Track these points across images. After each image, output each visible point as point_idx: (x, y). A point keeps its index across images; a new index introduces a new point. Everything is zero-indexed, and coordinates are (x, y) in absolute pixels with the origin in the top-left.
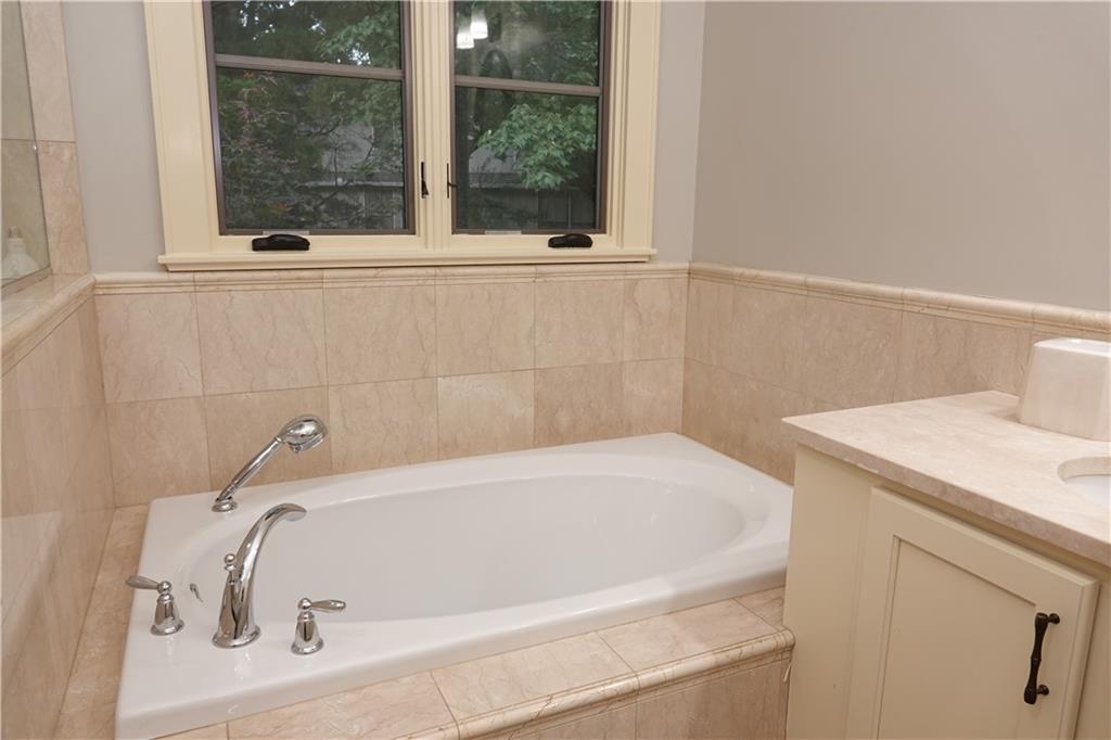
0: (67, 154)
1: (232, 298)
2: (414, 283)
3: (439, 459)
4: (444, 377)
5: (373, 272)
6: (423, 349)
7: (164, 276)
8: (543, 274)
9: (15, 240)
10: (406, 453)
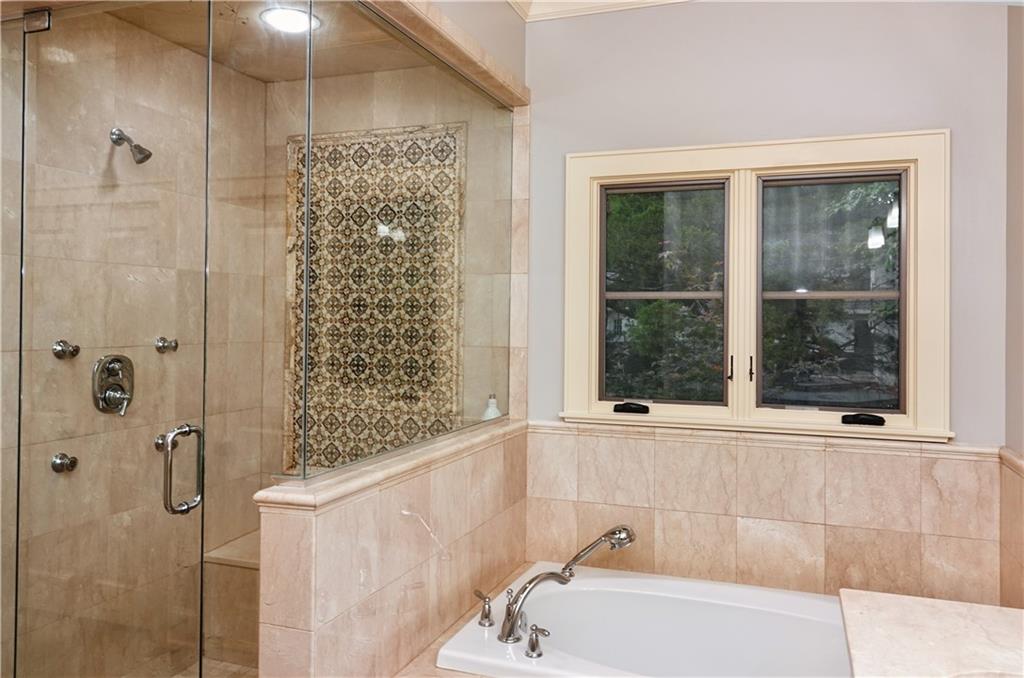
0: (523, 354)
1: (598, 442)
2: (721, 442)
3: (736, 582)
4: (743, 517)
5: (689, 432)
6: (726, 493)
7: (562, 424)
8: (832, 445)
9: (493, 401)
10: (709, 572)
